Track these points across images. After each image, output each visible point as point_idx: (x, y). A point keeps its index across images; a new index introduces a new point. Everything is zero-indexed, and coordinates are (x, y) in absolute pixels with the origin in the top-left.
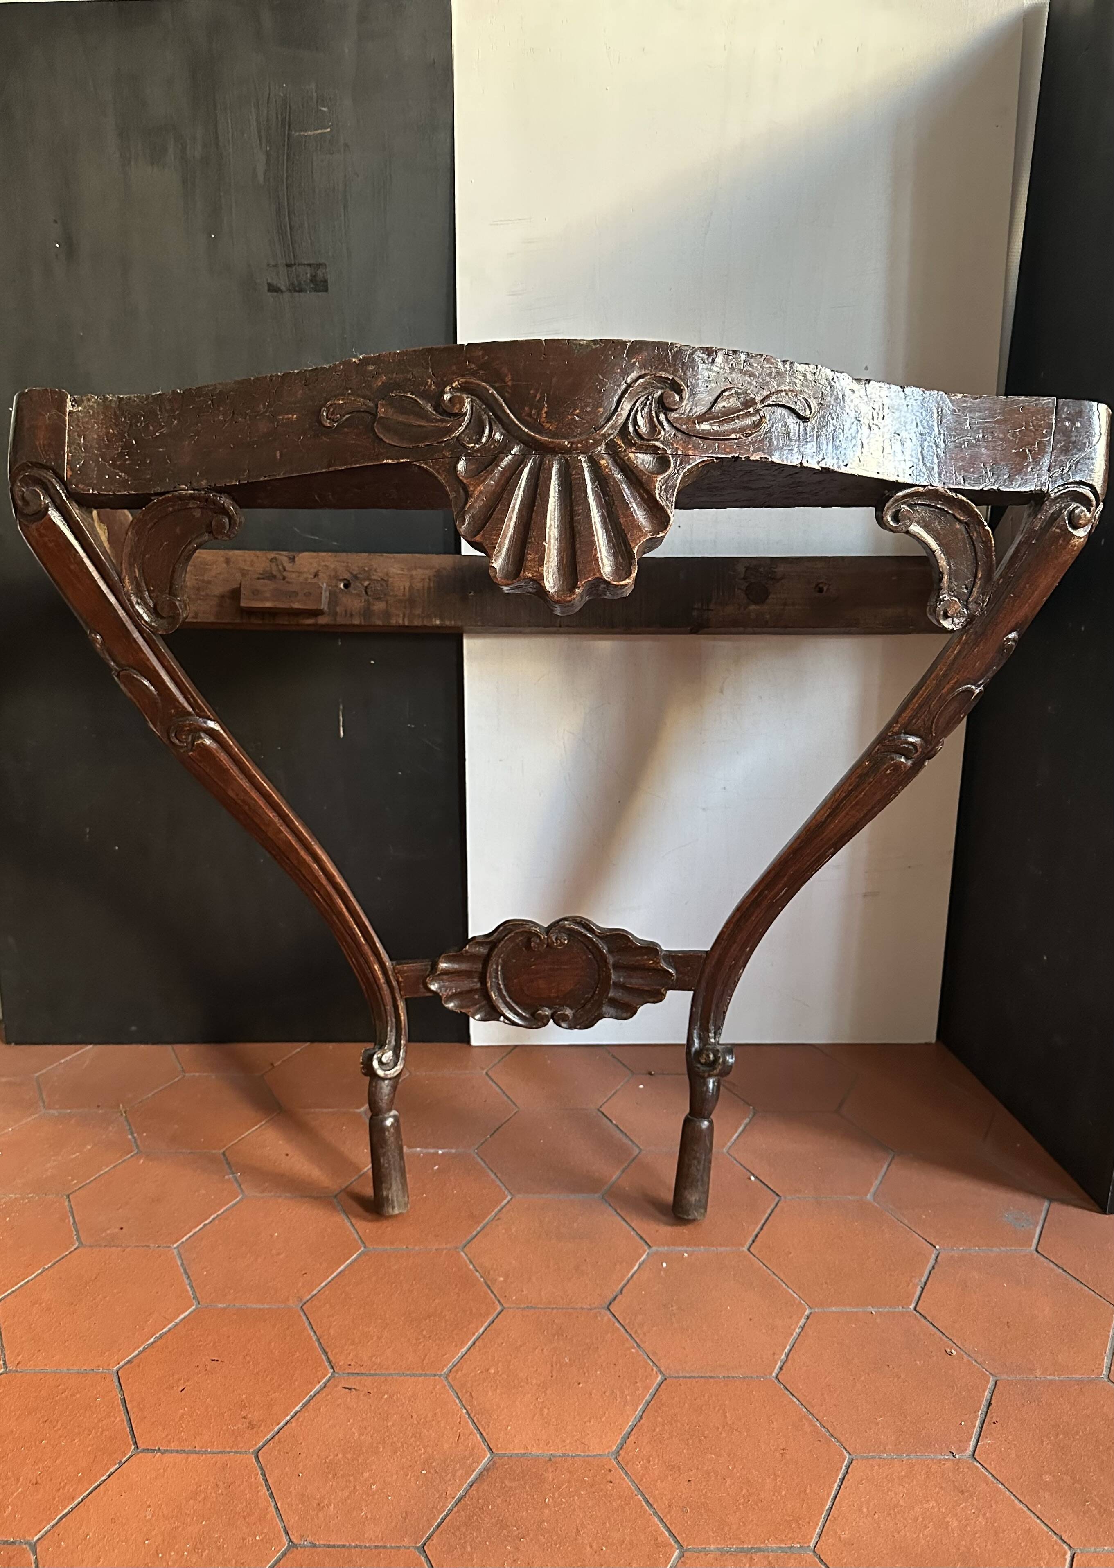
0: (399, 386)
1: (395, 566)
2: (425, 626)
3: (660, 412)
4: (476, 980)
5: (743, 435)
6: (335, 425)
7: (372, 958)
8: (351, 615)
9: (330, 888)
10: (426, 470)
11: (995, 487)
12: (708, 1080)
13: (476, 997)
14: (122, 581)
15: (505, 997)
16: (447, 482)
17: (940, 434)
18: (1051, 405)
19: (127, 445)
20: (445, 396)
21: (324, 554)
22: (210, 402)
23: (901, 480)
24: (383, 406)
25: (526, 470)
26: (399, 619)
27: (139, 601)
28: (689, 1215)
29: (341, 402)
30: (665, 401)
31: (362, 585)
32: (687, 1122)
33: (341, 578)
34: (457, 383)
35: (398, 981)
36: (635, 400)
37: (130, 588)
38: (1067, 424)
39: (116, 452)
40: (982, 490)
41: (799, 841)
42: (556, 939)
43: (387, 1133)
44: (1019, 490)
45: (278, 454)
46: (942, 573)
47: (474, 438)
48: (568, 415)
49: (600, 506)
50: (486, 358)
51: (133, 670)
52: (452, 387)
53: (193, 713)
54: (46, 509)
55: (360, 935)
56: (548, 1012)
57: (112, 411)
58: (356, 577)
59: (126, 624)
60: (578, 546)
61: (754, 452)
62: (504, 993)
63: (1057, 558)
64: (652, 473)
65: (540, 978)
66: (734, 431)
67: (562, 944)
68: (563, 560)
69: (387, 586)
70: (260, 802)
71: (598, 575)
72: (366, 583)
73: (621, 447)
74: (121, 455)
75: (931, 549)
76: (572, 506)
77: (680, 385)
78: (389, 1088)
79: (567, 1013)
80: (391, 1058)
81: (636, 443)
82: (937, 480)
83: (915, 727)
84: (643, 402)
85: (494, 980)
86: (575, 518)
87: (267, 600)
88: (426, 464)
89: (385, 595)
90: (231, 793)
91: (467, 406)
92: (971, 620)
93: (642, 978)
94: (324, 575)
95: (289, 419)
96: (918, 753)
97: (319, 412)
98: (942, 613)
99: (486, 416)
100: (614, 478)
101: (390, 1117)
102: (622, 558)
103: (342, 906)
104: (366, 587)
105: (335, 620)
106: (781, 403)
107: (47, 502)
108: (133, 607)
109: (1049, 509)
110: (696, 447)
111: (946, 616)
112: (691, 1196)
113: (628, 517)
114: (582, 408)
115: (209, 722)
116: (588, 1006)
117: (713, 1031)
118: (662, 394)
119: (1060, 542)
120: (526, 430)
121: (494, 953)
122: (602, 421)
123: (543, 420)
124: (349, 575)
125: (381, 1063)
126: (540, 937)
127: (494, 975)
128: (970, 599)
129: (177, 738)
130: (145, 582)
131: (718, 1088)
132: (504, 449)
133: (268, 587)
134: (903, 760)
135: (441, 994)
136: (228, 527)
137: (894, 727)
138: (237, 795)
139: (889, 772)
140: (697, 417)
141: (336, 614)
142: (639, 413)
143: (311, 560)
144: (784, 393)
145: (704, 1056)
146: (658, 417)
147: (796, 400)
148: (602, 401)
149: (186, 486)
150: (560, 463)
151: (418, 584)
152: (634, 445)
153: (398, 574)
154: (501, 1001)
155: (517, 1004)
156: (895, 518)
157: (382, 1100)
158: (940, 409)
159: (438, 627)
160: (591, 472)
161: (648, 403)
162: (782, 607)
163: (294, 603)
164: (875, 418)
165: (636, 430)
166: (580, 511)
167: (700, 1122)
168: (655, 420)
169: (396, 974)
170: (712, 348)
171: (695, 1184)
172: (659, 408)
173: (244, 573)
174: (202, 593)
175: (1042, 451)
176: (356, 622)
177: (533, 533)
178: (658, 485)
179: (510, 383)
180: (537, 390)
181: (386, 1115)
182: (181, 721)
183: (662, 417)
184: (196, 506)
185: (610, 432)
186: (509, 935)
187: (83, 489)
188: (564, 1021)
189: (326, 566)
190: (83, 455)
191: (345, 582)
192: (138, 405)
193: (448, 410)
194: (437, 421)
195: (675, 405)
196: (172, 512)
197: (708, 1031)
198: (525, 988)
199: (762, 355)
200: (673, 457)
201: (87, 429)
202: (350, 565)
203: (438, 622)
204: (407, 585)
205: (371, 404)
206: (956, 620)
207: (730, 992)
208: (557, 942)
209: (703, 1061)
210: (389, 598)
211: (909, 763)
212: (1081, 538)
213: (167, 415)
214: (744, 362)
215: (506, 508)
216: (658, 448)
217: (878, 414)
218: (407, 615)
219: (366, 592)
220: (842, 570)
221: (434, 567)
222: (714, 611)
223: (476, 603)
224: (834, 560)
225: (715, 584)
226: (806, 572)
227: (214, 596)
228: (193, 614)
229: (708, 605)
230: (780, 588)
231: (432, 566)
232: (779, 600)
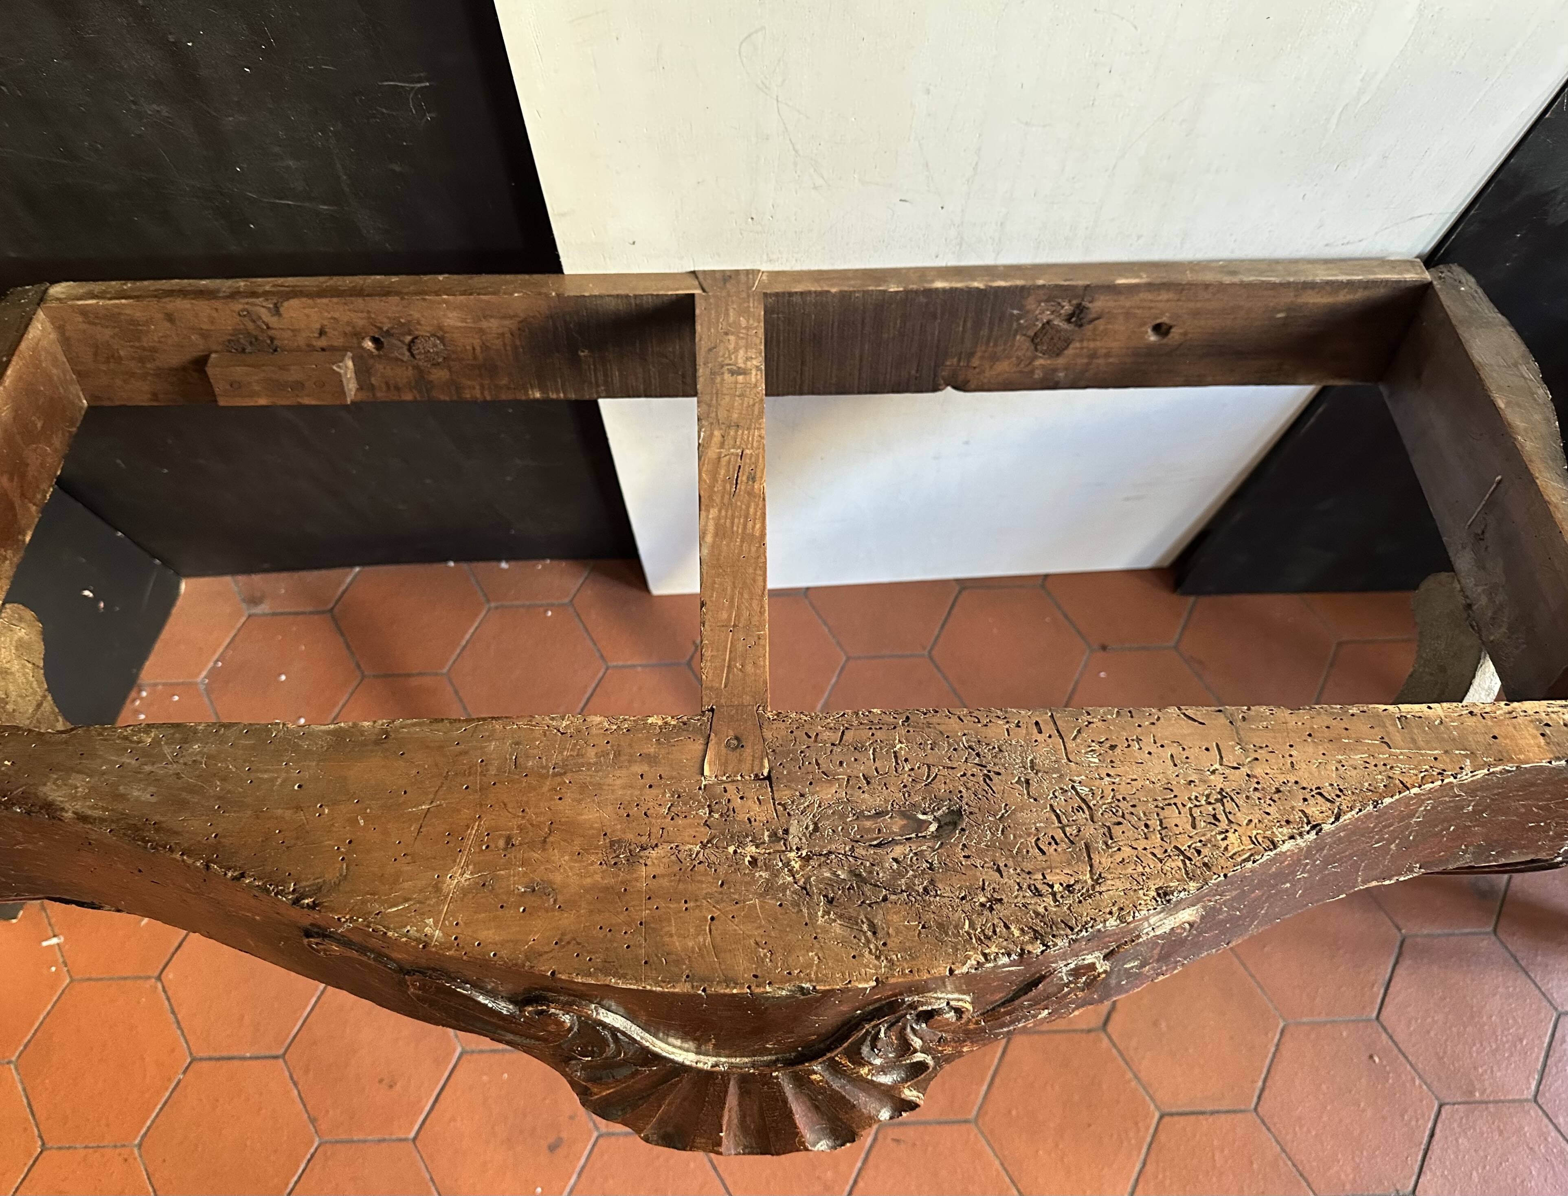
1: (450, 315)
2: (519, 401)
8: (397, 388)
26: (475, 392)
31: (403, 342)
33: (364, 334)
58: (388, 333)
69: (444, 345)
72: (407, 340)
87: (257, 394)
89: (444, 357)
94: (336, 333)
104: (409, 347)
105: (374, 395)
124: (376, 330)
133: (252, 374)
141: (372, 388)
143: (307, 311)
151: (496, 342)
153: (457, 328)
159: (542, 399)
162: (1087, 361)
163: (302, 397)
173: (205, 335)
174: (149, 366)
176: (408, 397)
189: (335, 319)
191: (373, 340)
202: (373, 316)
203: (538, 395)
204: (477, 342)
210: (452, 363)
218: (486, 387)
219: (410, 350)
220: (1199, 305)
221: (516, 316)
222: (977, 370)
223: (595, 366)
224: (1189, 289)
225: (985, 332)
226: (1139, 308)
227: (171, 369)
228: (149, 396)
229: (968, 362)
230: (1089, 333)
231: (512, 314)
232: (1085, 350)
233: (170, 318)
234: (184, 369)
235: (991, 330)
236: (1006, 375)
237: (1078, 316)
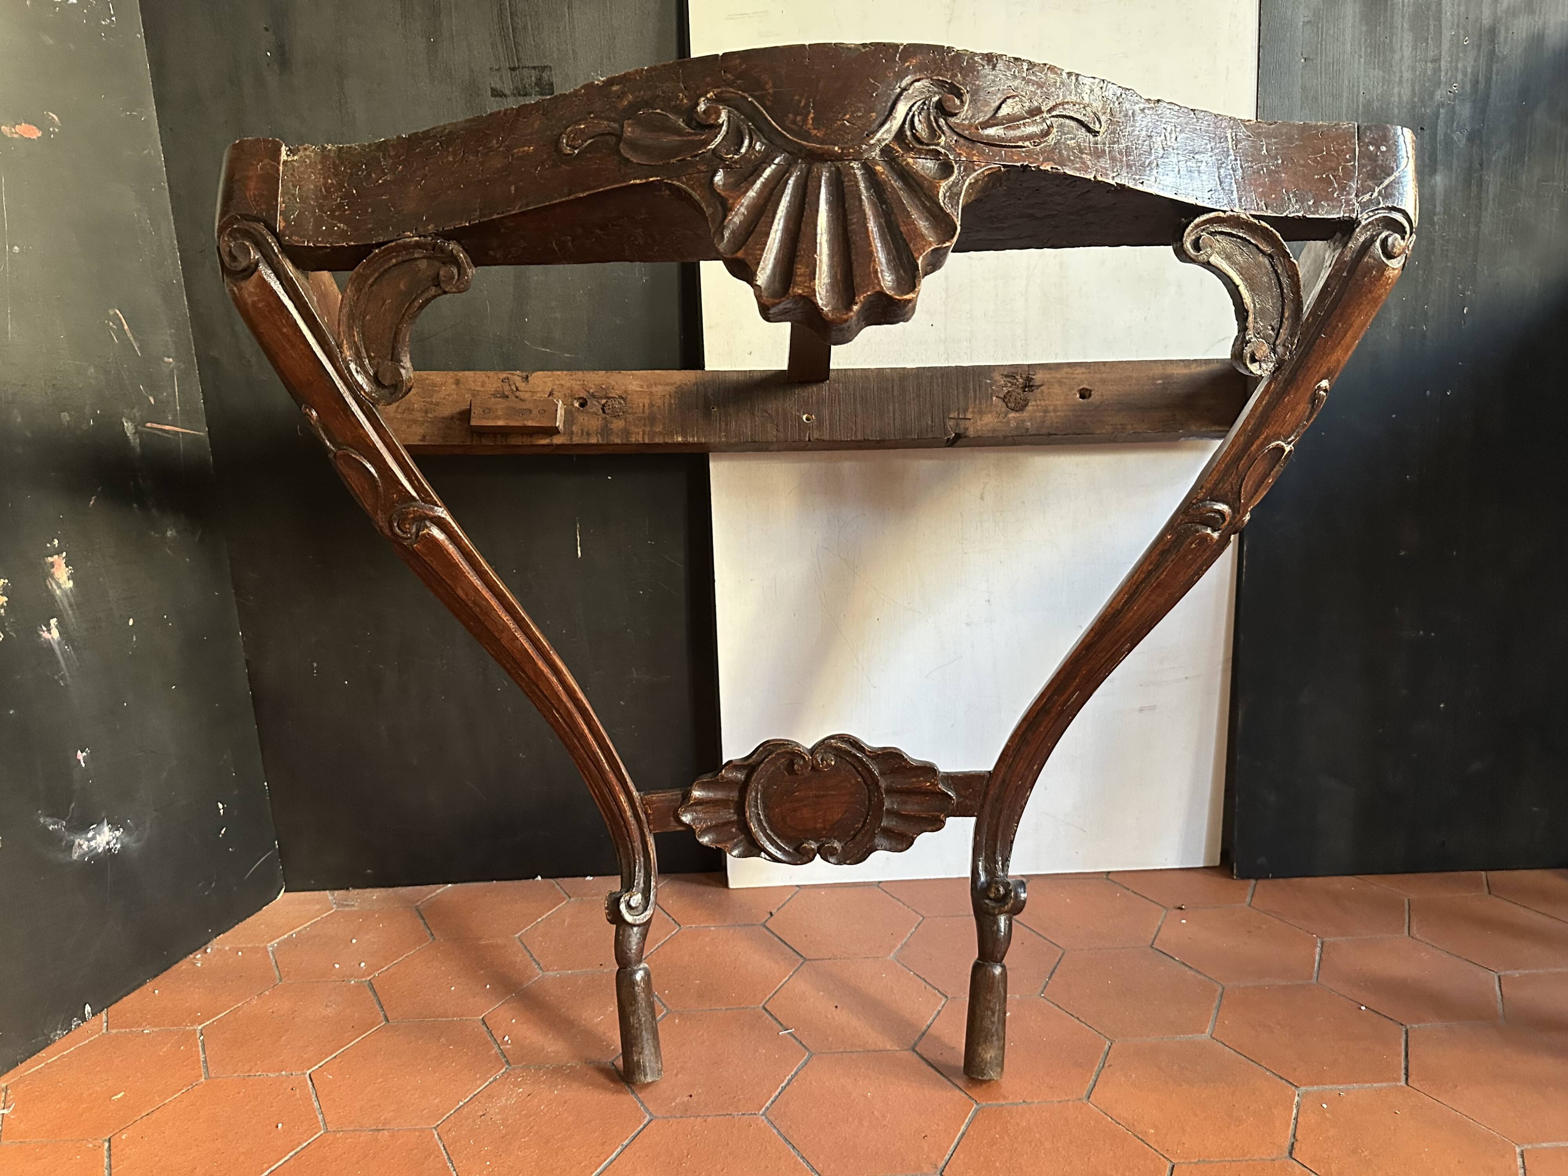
0: (648, 104)
1: (634, 383)
2: (667, 444)
3: (939, 117)
4: (732, 811)
5: (1031, 143)
6: (576, 151)
7: (618, 788)
8: (588, 434)
9: (570, 705)
10: (678, 189)
11: (1300, 214)
12: (999, 917)
13: (734, 830)
14: (340, 346)
15: (766, 830)
16: (701, 198)
17: (1236, 160)
18: (1352, 130)
19: (348, 195)
20: (698, 108)
21: (559, 373)
22: (438, 144)
23: (1200, 203)
24: (629, 125)
25: (791, 182)
26: (638, 436)
27: (359, 369)
28: (983, 1075)
29: (582, 126)
30: (944, 104)
31: (599, 403)
32: (976, 967)
33: (577, 396)
34: (711, 93)
35: (646, 813)
36: (911, 103)
37: (348, 354)
38: (1371, 148)
39: (334, 203)
40: (1286, 216)
41: (1092, 634)
42: (822, 760)
43: (636, 988)
44: (1325, 216)
45: (513, 188)
46: (1247, 311)
47: (732, 149)
48: (838, 120)
49: (877, 216)
50: (744, 66)
51: (351, 449)
52: (707, 98)
53: (418, 498)
54: (257, 265)
55: (604, 761)
56: (814, 846)
57: (331, 160)
58: (593, 396)
59: (344, 395)
60: (853, 257)
61: (1044, 161)
62: (765, 824)
63: (1370, 292)
64: (935, 179)
65: (805, 806)
66: (1021, 138)
67: (829, 765)
68: (837, 276)
69: (625, 403)
70: (493, 603)
71: (878, 288)
72: (604, 401)
73: (898, 152)
74: (340, 206)
75: (1234, 283)
76: (845, 216)
77: (959, 89)
78: (638, 936)
79: (835, 845)
80: (640, 901)
81: (914, 147)
82: (1238, 206)
83: (1222, 492)
84: (919, 106)
85: (753, 809)
86: (849, 228)
87: (498, 418)
88: (678, 181)
89: (624, 412)
90: (460, 593)
91: (724, 117)
92: (1280, 365)
93: (917, 803)
94: (559, 395)
95: (524, 151)
96: (1226, 523)
97: (558, 141)
98: (1249, 355)
99: (746, 127)
100: (892, 185)
101: (640, 969)
102: (904, 272)
103: (584, 727)
104: (604, 405)
105: (571, 439)
106: (1068, 114)
107: (257, 257)
108: (351, 375)
109: (1360, 237)
110: (981, 153)
111: (1253, 360)
112: (986, 1053)
113: (909, 225)
114: (853, 113)
115: (436, 508)
116: (859, 837)
117: (1000, 863)
118: (940, 99)
119: (1374, 273)
120: (791, 137)
121: (753, 778)
122: (875, 126)
123: (809, 126)
124: (585, 393)
125: (629, 907)
126: (804, 758)
127: (753, 803)
128: (1278, 342)
129: (399, 528)
130: (365, 348)
131: (1010, 927)
132: (766, 160)
133: (501, 406)
134: (1209, 531)
135: (694, 827)
136: (456, 277)
137: (1198, 493)
138: (467, 595)
139: (1193, 546)
140: (980, 123)
141: (572, 433)
142: (916, 119)
143: (545, 380)
144: (1072, 105)
145: (993, 890)
146: (937, 122)
147: (1084, 112)
148: (875, 105)
149: (412, 232)
150: (830, 171)
151: (658, 401)
152: (912, 149)
153: (637, 392)
154: (761, 834)
155: (779, 838)
156: (1196, 246)
157: (630, 950)
158: (1234, 134)
159: (680, 444)
160: (866, 180)
161: (925, 107)
162: (1042, 414)
163: (527, 420)
164: (1168, 139)
165: (914, 135)
166: (855, 220)
167: (992, 967)
168: (934, 124)
169: (644, 805)
170: (991, 53)
171: (989, 1038)
172: (937, 113)
173: (475, 394)
175: (1348, 175)
176: (593, 440)
177: (803, 245)
178: (942, 191)
179: (771, 91)
180: (802, 96)
181: (635, 968)
182: (404, 508)
183: (942, 122)
184: (422, 255)
185: (885, 136)
186: (770, 757)
187: (297, 242)
188: (832, 855)
189: (562, 385)
190: (299, 205)
191: (581, 401)
192: (359, 153)
193: (704, 123)
194: (690, 134)
195: (955, 109)
196: (394, 265)
197: (996, 862)
198: (788, 819)
199: (1045, 64)
200: (956, 163)
201: (301, 179)
202: (585, 383)
203: (680, 439)
204: (647, 402)
205: (615, 125)
206: (1264, 366)
207: (1016, 817)
208: (823, 764)
209: (992, 895)
210: (628, 416)
211: (1216, 535)
212: (1396, 269)
213: (391, 161)
214: (1027, 70)
215: (771, 220)
216: (940, 153)
217: (1170, 134)
218: (647, 432)
219: (603, 410)
220: (1104, 376)
221: (675, 383)
222: (972, 421)
223: (720, 419)
224: (1094, 366)
225: (972, 393)
226: (1066, 378)
227: (443, 418)
228: (420, 437)
229: (965, 415)
230: (1039, 395)
231: (672, 382)
232: (1040, 407)
233: (457, 382)
234: (452, 418)
235: (975, 392)
236: (991, 425)
237: (1029, 385)
